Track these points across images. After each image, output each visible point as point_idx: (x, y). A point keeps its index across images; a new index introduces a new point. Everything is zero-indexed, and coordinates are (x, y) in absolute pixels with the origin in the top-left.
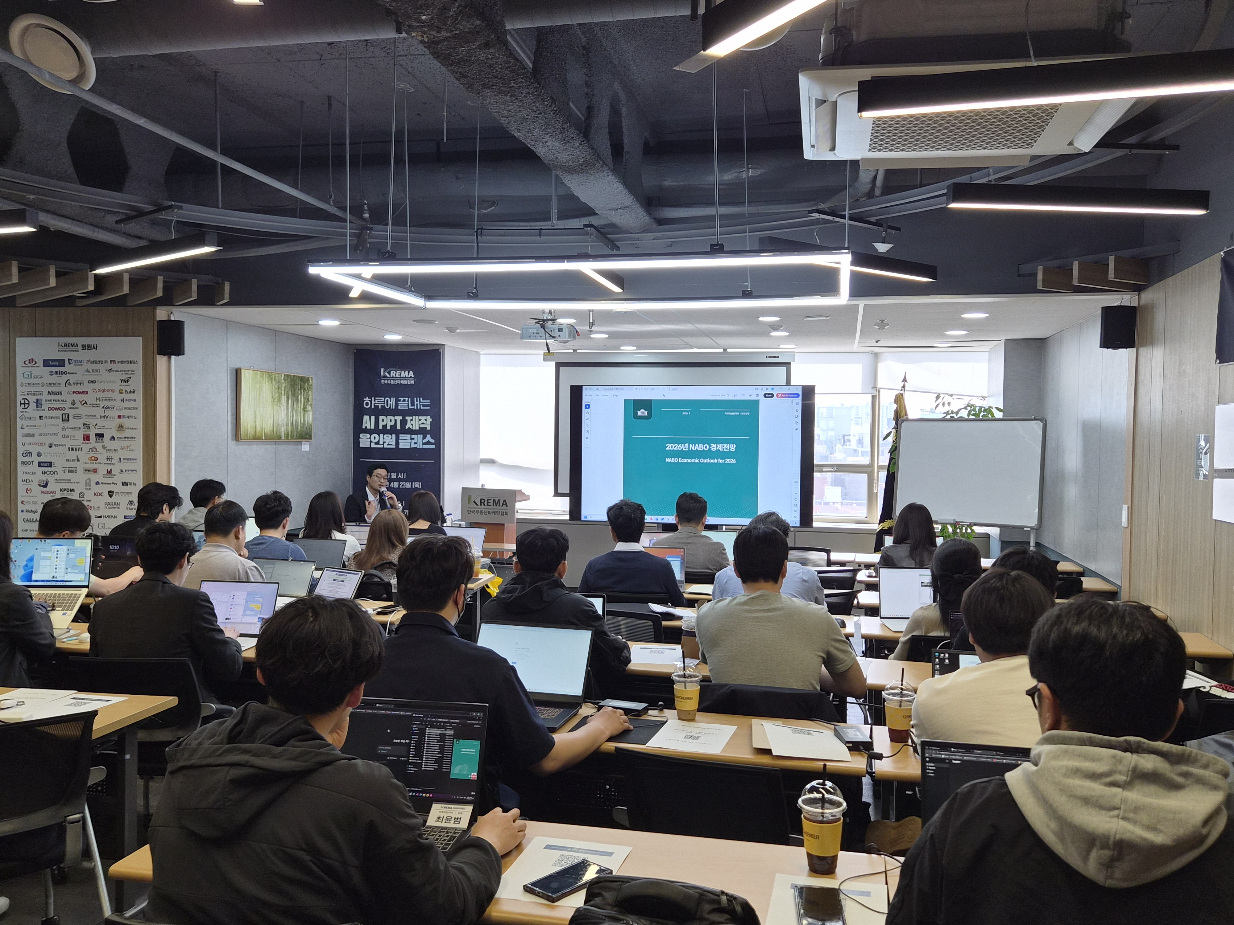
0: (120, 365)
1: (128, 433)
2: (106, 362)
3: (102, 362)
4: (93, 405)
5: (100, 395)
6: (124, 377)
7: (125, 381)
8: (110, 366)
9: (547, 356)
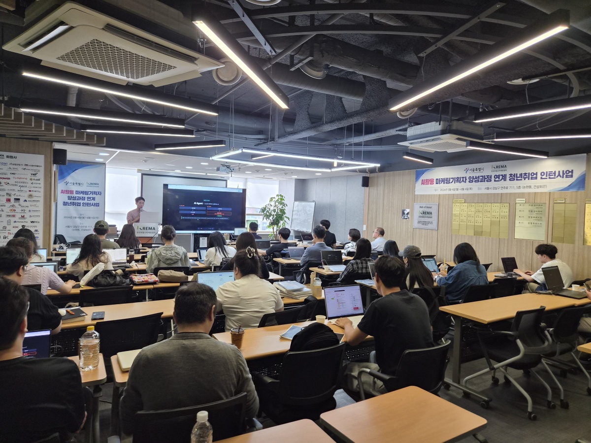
0: (31, 167)
1: (35, 199)
2: (22, 165)
3: (19, 165)
4: (13, 185)
5: (18, 180)
8: (24, 167)
9: (139, 171)
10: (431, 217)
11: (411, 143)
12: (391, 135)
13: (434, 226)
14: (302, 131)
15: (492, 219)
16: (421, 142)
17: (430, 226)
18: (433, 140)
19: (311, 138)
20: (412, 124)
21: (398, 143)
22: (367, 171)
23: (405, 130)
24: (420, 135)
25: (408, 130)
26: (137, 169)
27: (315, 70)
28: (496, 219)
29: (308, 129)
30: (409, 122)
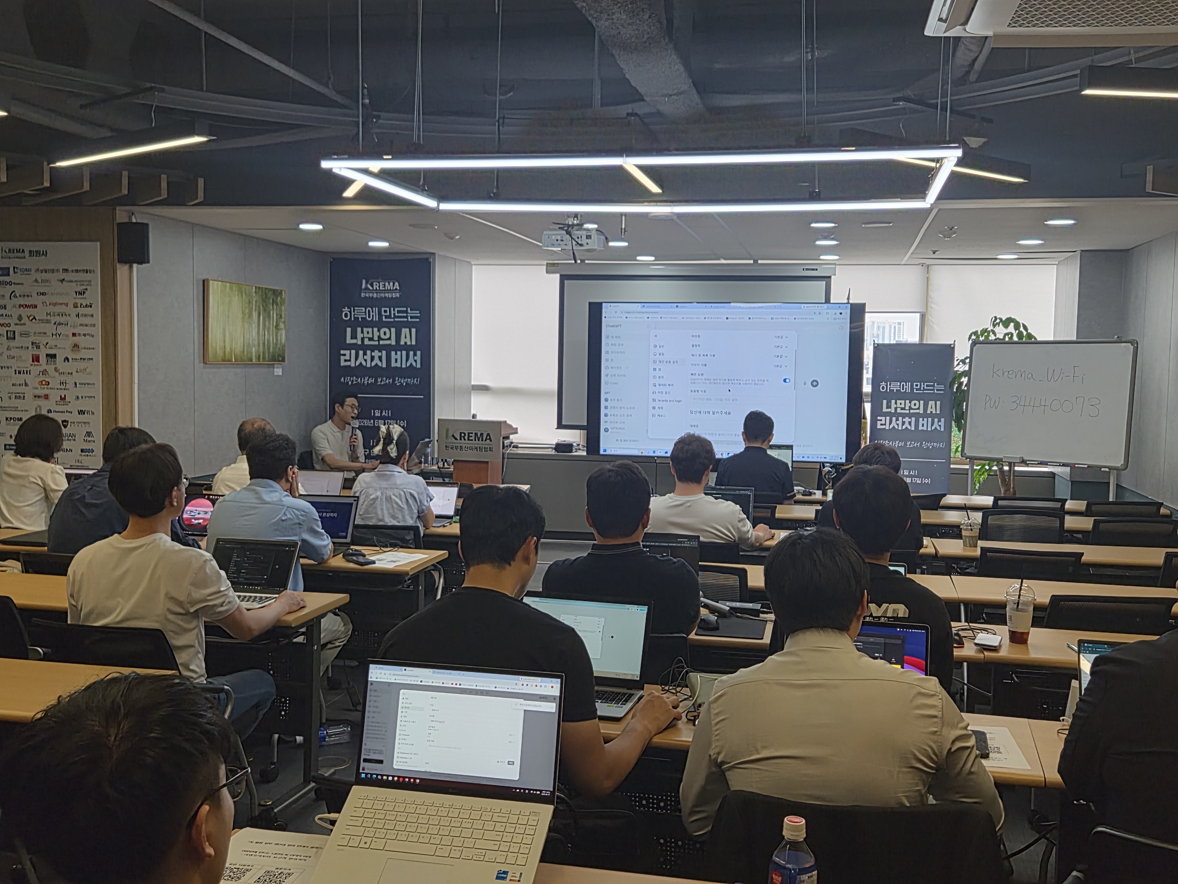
0: (75, 274)
1: (83, 354)
2: (58, 270)
3: (53, 271)
4: (42, 321)
5: (51, 309)
6: (80, 289)
7: (80, 293)
8: (62, 276)
26: (545, 263)
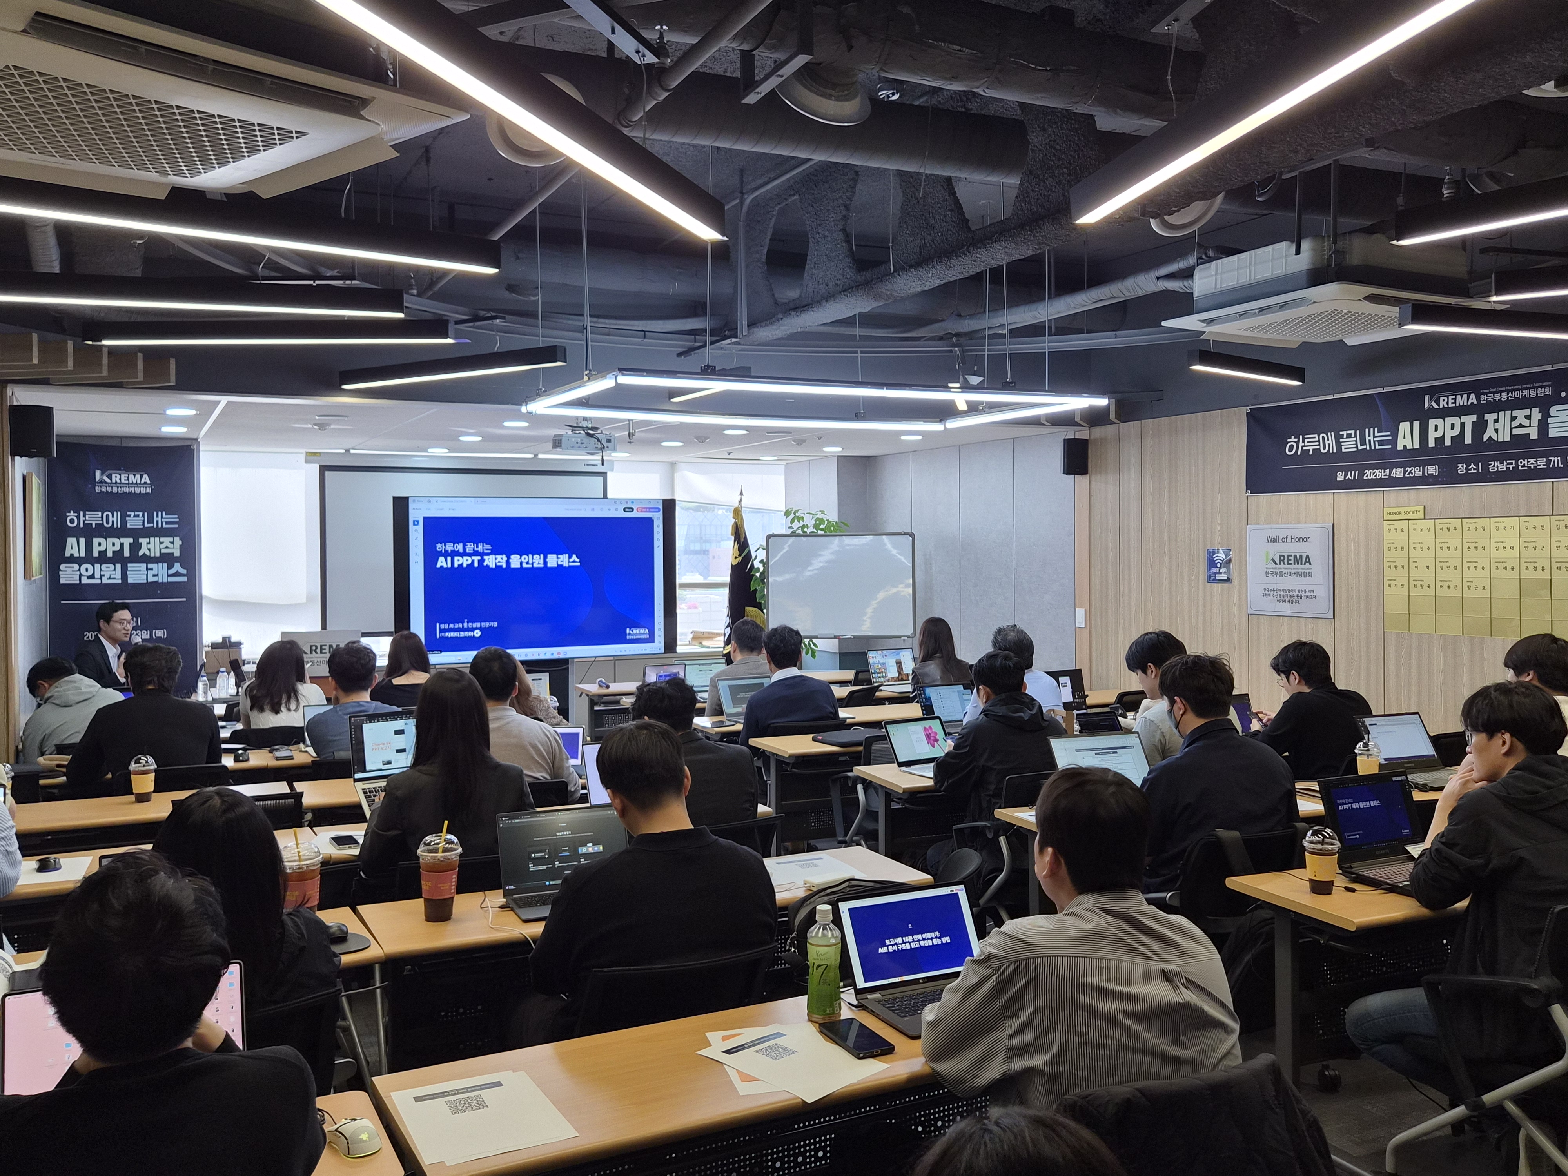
9: (311, 457)
10: (1310, 574)
11: (1209, 322)
12: (1140, 293)
13: (1322, 605)
14: (828, 297)
15: (1525, 575)
16: (1242, 315)
17: (1304, 607)
18: (1283, 306)
19: (866, 320)
20: (1211, 254)
21: (1163, 324)
22: (1078, 419)
23: (1187, 274)
24: (1234, 290)
25: (1197, 275)
26: (304, 451)
27: (829, 97)
28: (1539, 574)
29: (849, 289)
30: (1200, 245)
